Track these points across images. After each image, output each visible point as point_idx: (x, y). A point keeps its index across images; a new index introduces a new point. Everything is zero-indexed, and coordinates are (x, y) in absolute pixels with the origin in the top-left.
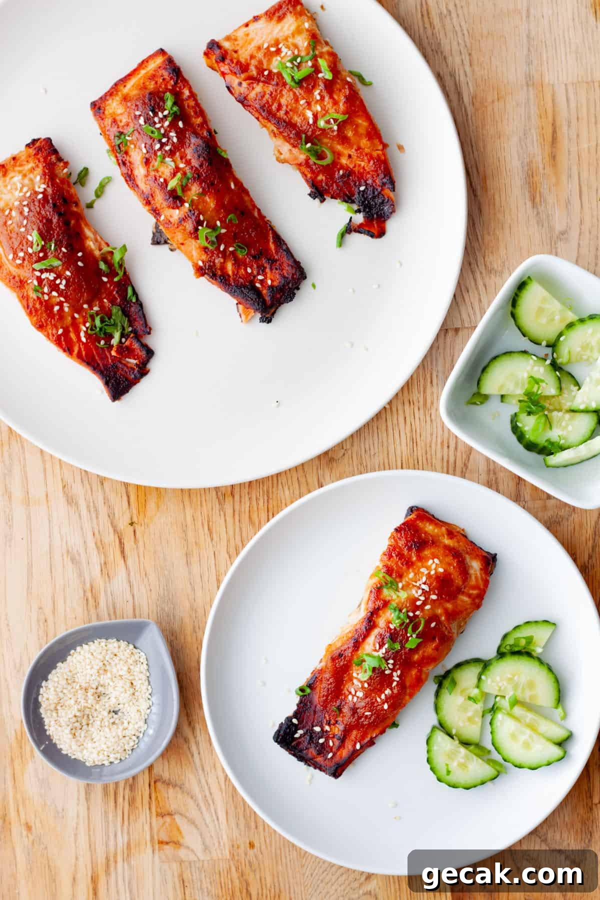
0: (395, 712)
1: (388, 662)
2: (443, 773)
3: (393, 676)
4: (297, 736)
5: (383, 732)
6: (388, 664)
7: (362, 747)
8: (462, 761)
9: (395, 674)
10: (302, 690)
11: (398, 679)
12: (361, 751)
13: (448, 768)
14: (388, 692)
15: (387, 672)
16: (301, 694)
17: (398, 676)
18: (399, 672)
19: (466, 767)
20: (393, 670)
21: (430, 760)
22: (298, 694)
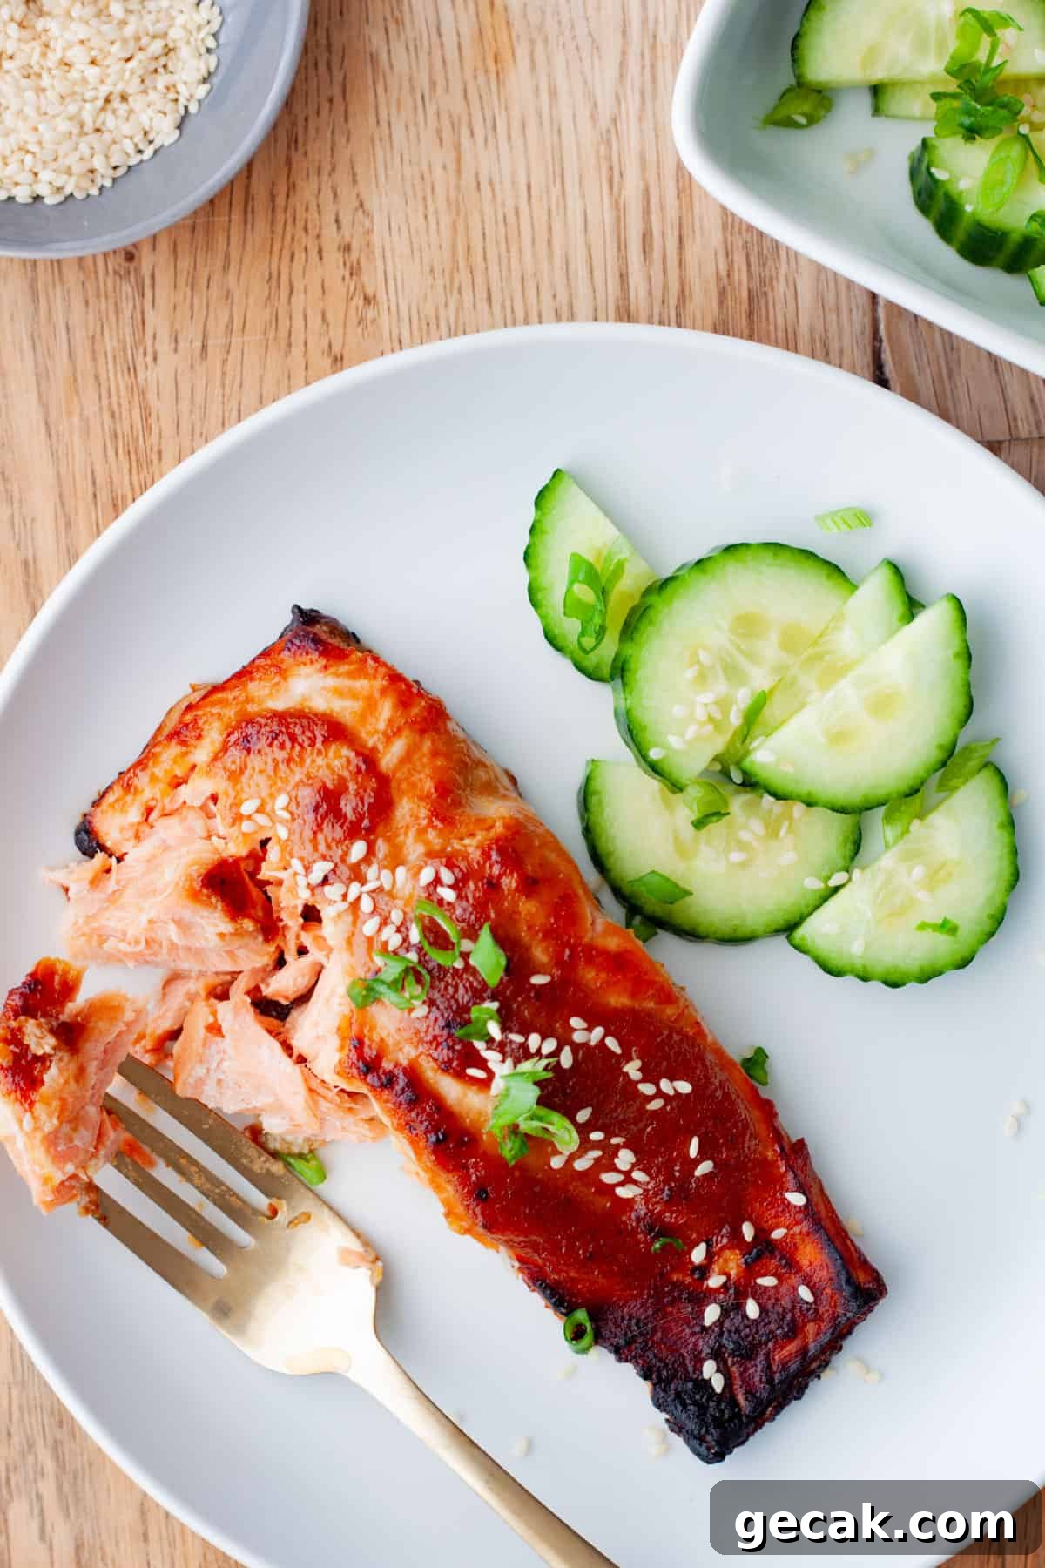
0: (710, 1057)
1: (533, 1050)
2: (942, 947)
3: (585, 1045)
4: (718, 1383)
5: (767, 1110)
6: (539, 1051)
7: (802, 1188)
8: (918, 872)
9: (578, 1037)
10: (577, 1334)
11: (598, 1032)
12: (815, 1190)
13: (929, 926)
14: (632, 1069)
15: (566, 1059)
16: (588, 1339)
17: (589, 1029)
18: (575, 1022)
19: (944, 865)
20: (564, 1040)
21: (893, 978)
22: (585, 1351)
